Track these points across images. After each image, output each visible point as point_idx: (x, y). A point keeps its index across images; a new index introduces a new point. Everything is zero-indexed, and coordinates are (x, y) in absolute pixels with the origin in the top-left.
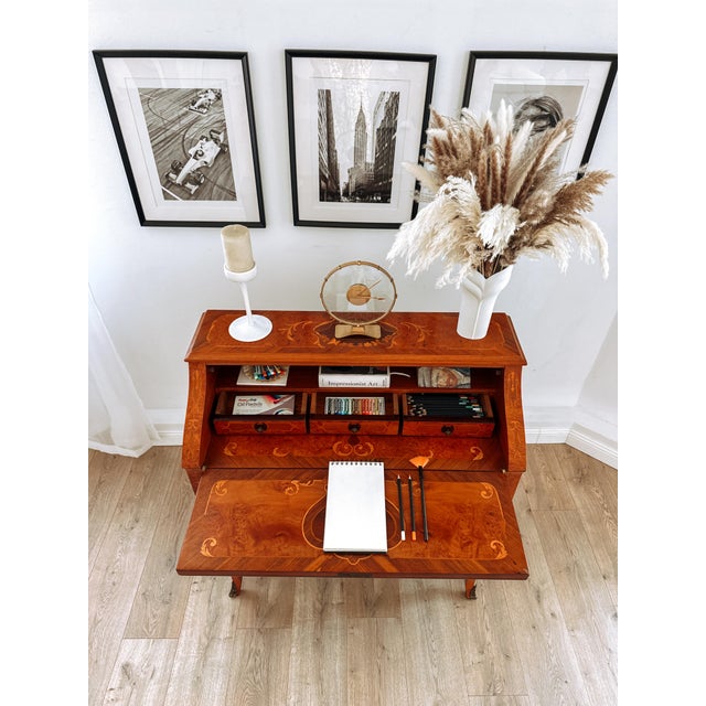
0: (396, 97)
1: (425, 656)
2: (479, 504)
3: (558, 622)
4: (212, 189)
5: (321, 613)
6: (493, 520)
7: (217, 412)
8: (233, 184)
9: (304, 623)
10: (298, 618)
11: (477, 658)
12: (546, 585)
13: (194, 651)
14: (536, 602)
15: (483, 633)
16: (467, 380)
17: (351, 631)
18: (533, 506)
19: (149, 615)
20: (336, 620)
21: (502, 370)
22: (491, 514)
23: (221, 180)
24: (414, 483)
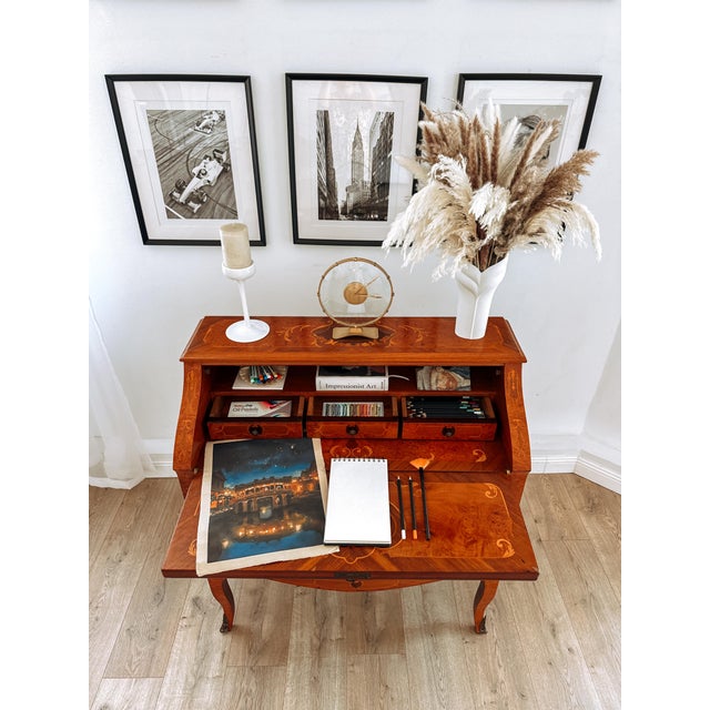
0: (390, 117)
1: (431, 695)
2: (483, 504)
3: (576, 658)
4: (214, 208)
5: (319, 649)
6: (498, 518)
7: (212, 415)
8: (235, 203)
9: (299, 660)
10: (293, 655)
11: (490, 698)
12: (561, 619)
13: (179, 691)
14: (551, 637)
15: (495, 672)
16: (467, 383)
17: (351, 668)
18: (543, 536)
19: (133, 653)
20: (334, 657)
21: (501, 369)
22: (496, 513)
23: (223, 199)
24: (415, 484)
